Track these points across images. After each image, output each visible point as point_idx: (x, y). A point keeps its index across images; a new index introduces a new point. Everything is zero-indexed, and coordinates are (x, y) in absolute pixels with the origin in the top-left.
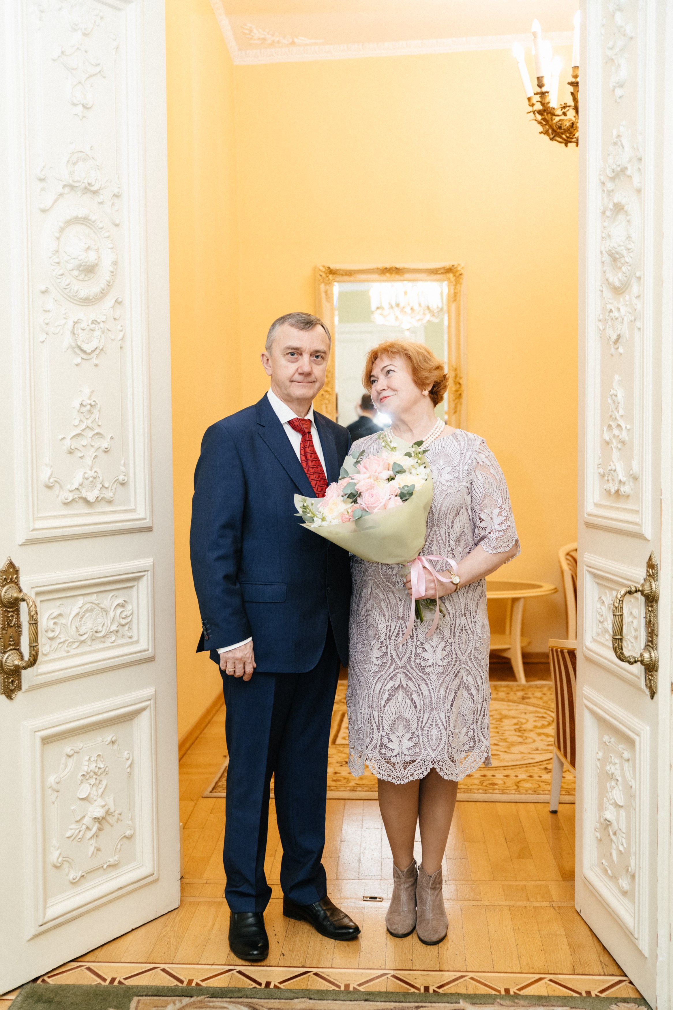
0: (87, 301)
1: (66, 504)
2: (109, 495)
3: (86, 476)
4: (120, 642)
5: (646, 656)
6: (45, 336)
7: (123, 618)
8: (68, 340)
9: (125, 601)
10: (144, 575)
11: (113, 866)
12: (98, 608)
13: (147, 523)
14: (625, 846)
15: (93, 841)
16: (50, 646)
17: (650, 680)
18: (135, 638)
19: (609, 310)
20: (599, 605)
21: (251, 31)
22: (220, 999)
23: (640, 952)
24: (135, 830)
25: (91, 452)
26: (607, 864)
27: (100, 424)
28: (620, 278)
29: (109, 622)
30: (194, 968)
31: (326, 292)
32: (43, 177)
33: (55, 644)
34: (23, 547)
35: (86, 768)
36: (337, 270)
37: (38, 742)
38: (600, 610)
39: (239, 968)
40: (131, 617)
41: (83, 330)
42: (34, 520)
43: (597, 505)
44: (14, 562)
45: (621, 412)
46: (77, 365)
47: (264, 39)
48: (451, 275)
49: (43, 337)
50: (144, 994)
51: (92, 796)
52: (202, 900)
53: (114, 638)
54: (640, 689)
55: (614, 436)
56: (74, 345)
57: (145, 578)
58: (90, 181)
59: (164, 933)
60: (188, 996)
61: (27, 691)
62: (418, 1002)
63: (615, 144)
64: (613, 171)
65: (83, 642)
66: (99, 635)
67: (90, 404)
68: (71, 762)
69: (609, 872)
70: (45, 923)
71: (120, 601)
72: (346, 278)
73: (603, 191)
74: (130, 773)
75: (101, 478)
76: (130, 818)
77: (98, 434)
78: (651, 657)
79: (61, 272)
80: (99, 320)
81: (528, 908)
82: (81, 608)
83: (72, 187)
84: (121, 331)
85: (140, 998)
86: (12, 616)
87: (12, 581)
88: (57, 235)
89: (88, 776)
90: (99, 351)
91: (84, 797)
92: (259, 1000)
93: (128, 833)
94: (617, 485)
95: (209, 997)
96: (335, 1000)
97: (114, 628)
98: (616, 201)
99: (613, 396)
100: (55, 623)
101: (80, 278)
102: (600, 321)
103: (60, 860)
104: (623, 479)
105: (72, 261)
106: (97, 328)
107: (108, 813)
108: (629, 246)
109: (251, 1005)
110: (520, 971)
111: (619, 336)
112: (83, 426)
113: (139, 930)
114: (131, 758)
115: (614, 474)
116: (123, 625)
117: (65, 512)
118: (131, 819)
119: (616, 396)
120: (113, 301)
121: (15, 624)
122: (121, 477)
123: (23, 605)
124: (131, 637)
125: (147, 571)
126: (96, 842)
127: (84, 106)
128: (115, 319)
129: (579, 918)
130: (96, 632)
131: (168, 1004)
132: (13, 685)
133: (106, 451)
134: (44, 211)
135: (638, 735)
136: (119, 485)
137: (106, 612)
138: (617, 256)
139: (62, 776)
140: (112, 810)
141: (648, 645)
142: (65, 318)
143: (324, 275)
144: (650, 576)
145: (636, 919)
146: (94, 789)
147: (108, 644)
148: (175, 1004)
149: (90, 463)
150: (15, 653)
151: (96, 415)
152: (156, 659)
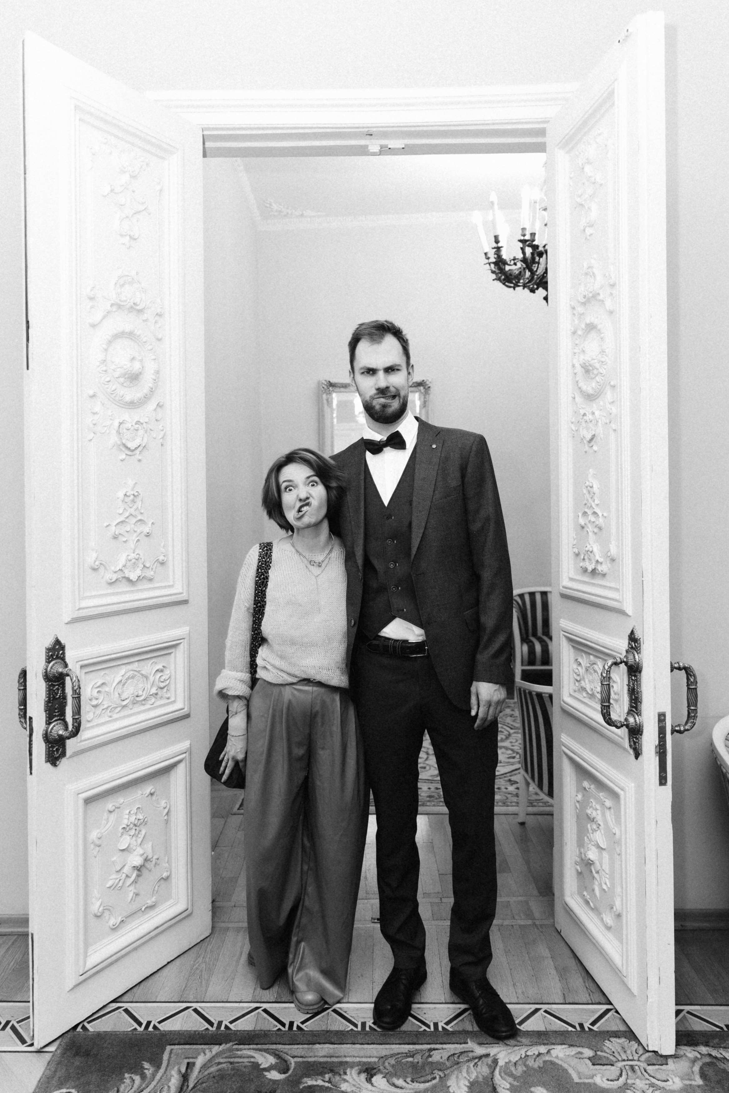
0: (132, 405)
1: (111, 584)
2: (149, 573)
3: (129, 558)
4: (158, 703)
5: (631, 720)
6: (93, 435)
7: (162, 682)
8: (114, 439)
9: (163, 666)
10: (181, 643)
11: (152, 907)
12: (139, 675)
13: (184, 597)
14: (609, 886)
15: (132, 888)
16: (94, 713)
17: (635, 743)
18: (172, 699)
19: (582, 414)
20: (575, 666)
21: (271, 205)
22: (247, 1047)
23: (629, 989)
24: (171, 872)
25: (134, 537)
26: (588, 897)
27: (142, 512)
28: (594, 387)
29: (149, 687)
30: (223, 1007)
31: (327, 400)
32: (92, 296)
33: (98, 711)
34: (69, 626)
35: (126, 822)
36: (336, 384)
37: (81, 802)
38: (577, 671)
39: (265, 1006)
40: (168, 681)
41: (128, 430)
42: (80, 600)
43: (571, 579)
44: (60, 639)
45: (597, 502)
46: (122, 460)
47: (280, 212)
48: (422, 388)
49: (91, 436)
50: (177, 1042)
51: (131, 846)
52: (230, 925)
53: (153, 700)
54: (624, 749)
55: (590, 521)
56: (119, 442)
57: (182, 645)
58: (135, 302)
59: (197, 965)
60: (217, 1044)
61: (71, 757)
62: (430, 1044)
63: (586, 274)
64: (585, 297)
65: (124, 706)
66: (138, 699)
67: (134, 495)
68: (113, 817)
69: (591, 904)
70: (85, 973)
71: (159, 667)
72: (342, 389)
73: (574, 314)
74: (167, 822)
75: (143, 560)
76: (166, 860)
77: (140, 520)
78: (636, 721)
79: (108, 379)
80: (142, 421)
81: (515, 927)
82: (123, 676)
83: (119, 307)
84: (162, 430)
85: (173, 1047)
86: (58, 689)
87: (58, 657)
88: (105, 347)
89: (128, 829)
90: (142, 448)
91: (124, 848)
92: (283, 1046)
93: (165, 875)
94: (594, 564)
95: (237, 1044)
96: (354, 1044)
97: (154, 691)
98: (588, 322)
99: (589, 488)
100: (99, 692)
101: (125, 384)
102: (572, 423)
103: (101, 909)
104: (601, 560)
105: (118, 370)
106: (140, 428)
107: (146, 860)
108: (603, 360)
109: (277, 1052)
110: (517, 1001)
111: (593, 437)
112: (127, 514)
113: (174, 962)
114: (168, 806)
115: (592, 555)
116: (162, 688)
117: (109, 591)
118: (168, 862)
119: (592, 487)
120: (155, 406)
121: (60, 696)
122: (161, 558)
123: (68, 679)
124: (168, 698)
125: (184, 639)
126: (135, 888)
127: (130, 237)
128: (156, 420)
129: (559, 937)
130: (137, 696)
131: (199, 1054)
132: (57, 753)
133: (148, 535)
134: (93, 326)
135: (622, 790)
136: (159, 565)
137: (147, 677)
138: (591, 368)
139: (103, 831)
140: (150, 857)
141: (632, 710)
142: (111, 419)
143: (325, 387)
144: (632, 648)
145: (625, 958)
146: (134, 838)
147: (148, 706)
148: (205, 1054)
149: (133, 546)
150: (60, 723)
151: (139, 504)
152: (191, 715)
